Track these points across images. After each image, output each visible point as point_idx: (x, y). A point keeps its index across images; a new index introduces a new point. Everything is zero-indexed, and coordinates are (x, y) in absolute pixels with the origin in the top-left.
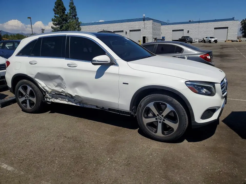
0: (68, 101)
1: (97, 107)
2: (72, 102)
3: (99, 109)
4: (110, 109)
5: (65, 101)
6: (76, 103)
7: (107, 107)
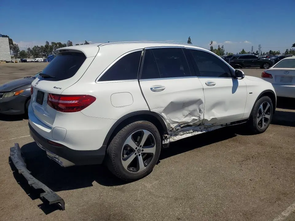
0: (193, 132)
1: (222, 125)
2: (198, 131)
3: (224, 127)
4: (232, 123)
5: (189, 133)
6: (201, 131)
7: (229, 122)
